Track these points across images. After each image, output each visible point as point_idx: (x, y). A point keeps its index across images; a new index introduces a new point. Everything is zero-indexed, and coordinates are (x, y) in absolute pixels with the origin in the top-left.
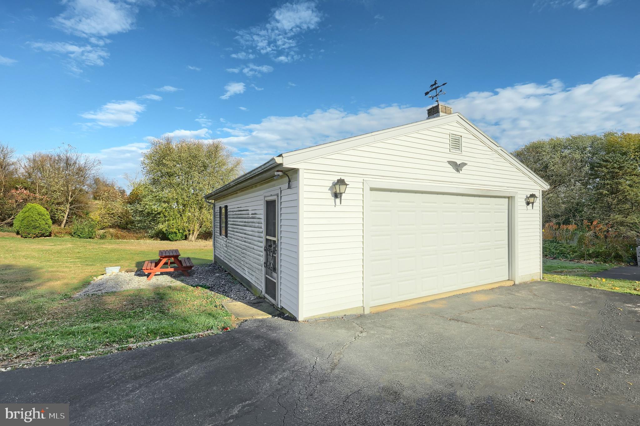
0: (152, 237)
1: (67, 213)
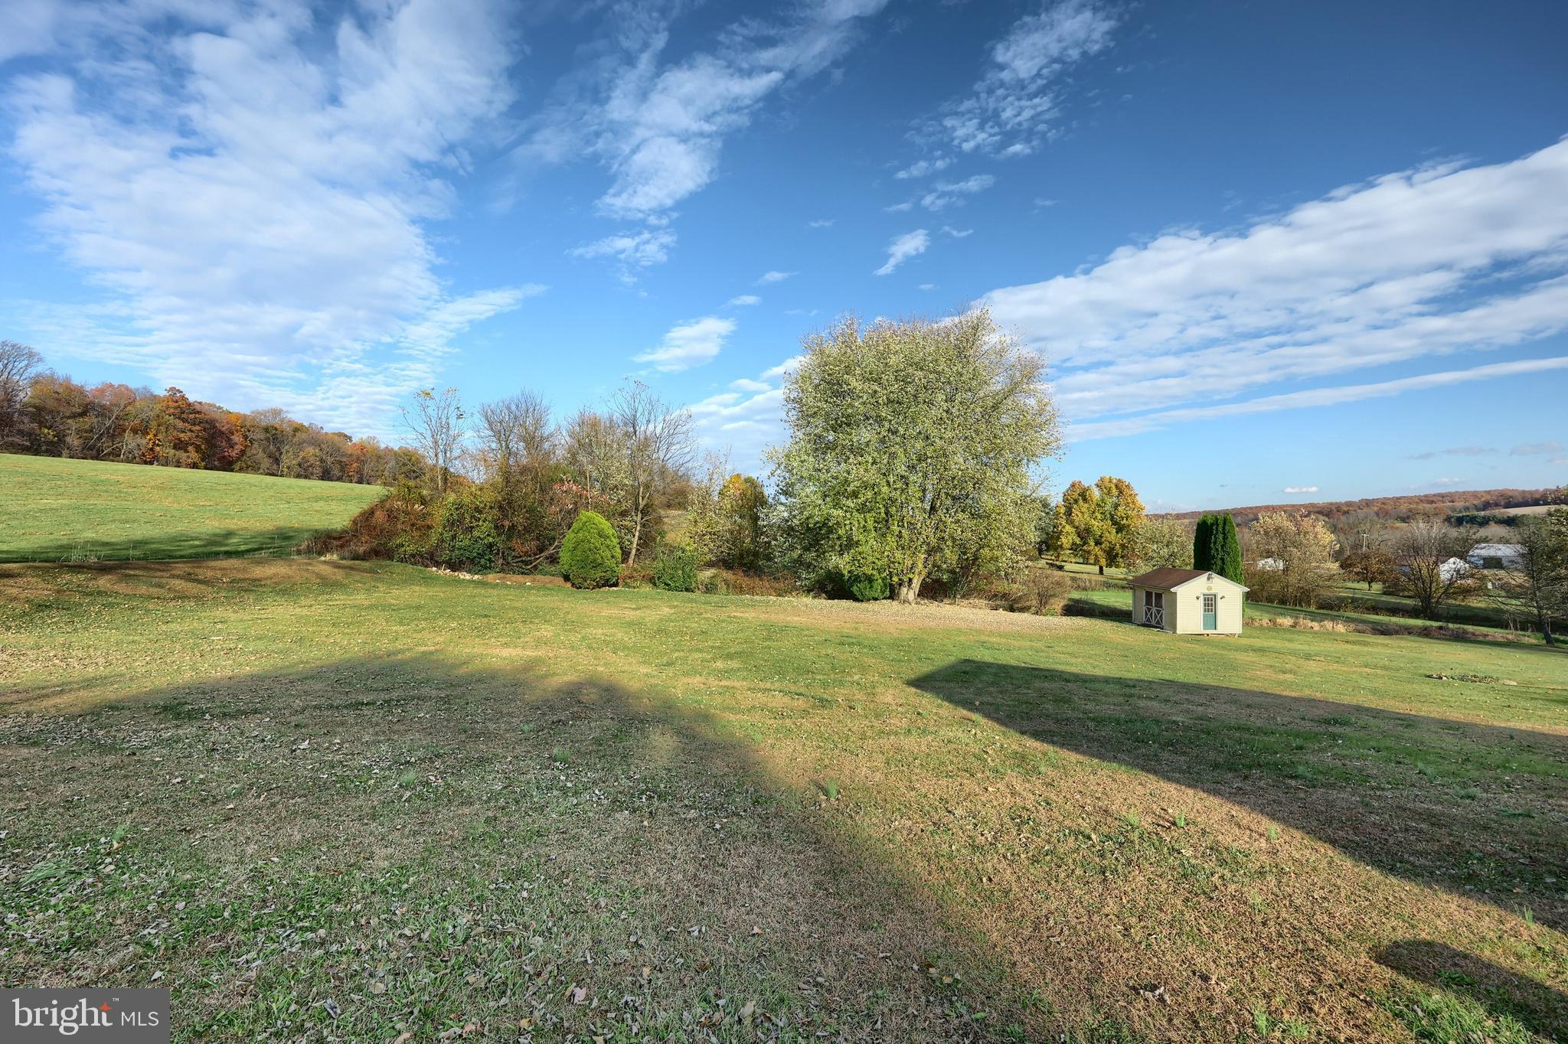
0: (809, 591)
1: (637, 534)
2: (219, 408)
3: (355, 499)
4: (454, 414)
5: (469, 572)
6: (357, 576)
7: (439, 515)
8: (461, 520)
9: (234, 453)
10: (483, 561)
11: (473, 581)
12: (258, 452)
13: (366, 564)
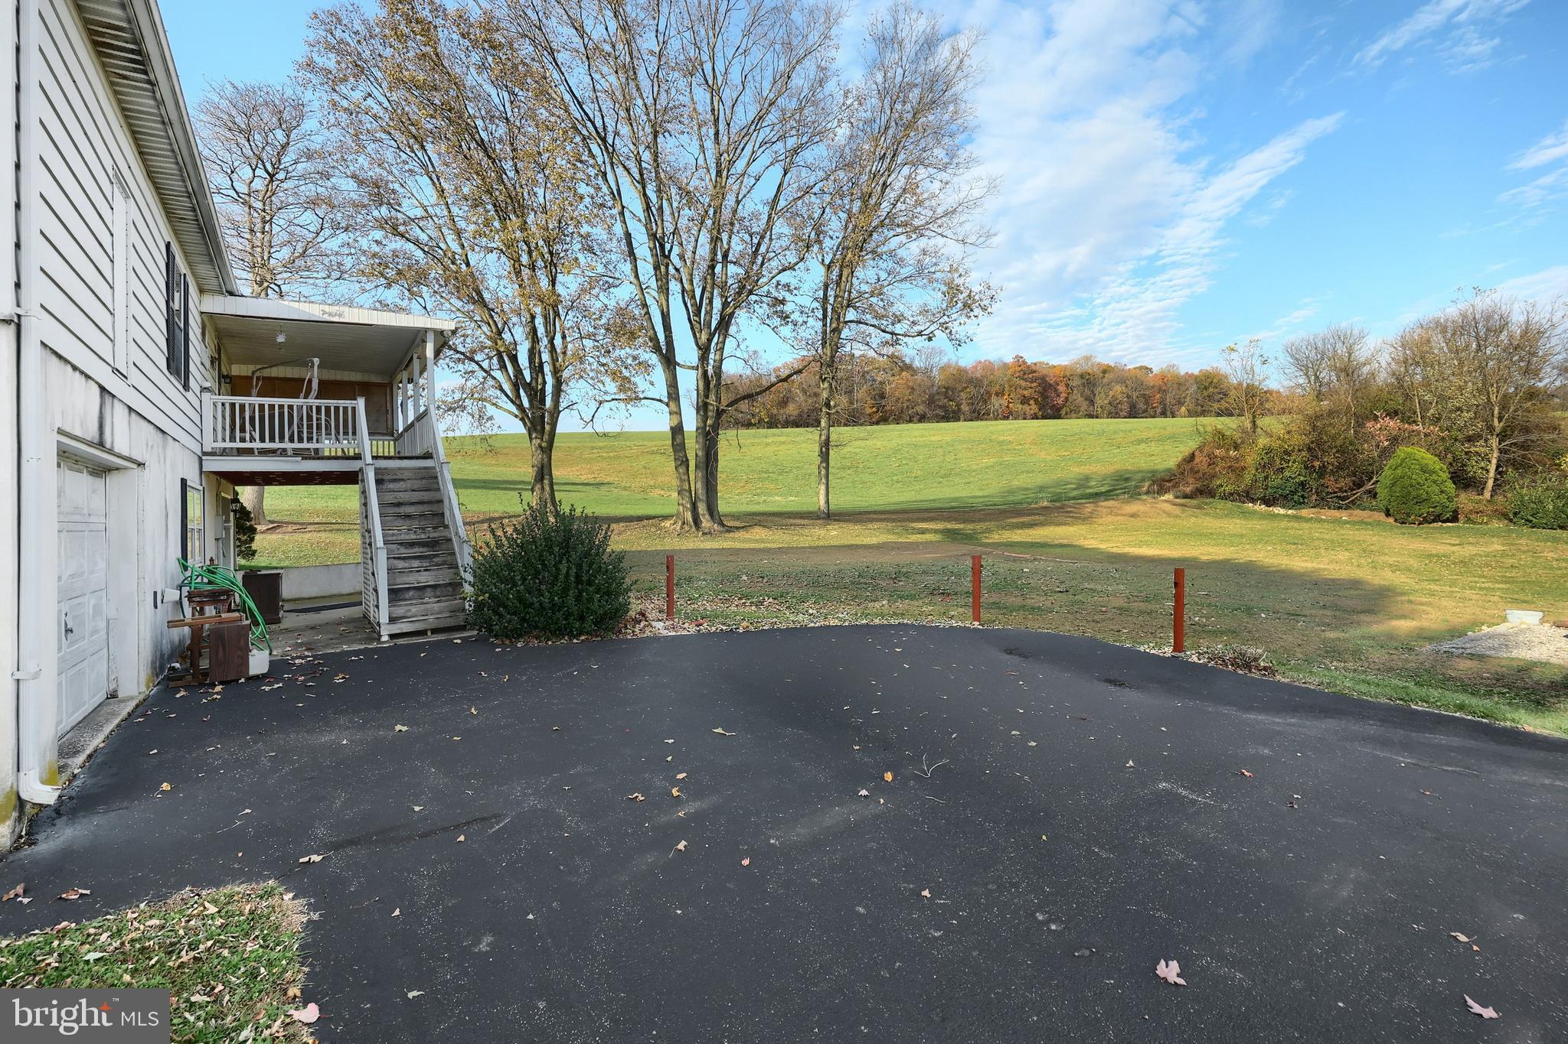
1: (1494, 460)
2: (1047, 364)
3: (1169, 438)
4: (1259, 362)
5: (1283, 507)
6: (1190, 511)
7: (1251, 459)
8: (1271, 463)
9: (1060, 401)
10: (1296, 498)
11: (1288, 515)
12: (1078, 398)
13: (1194, 502)
